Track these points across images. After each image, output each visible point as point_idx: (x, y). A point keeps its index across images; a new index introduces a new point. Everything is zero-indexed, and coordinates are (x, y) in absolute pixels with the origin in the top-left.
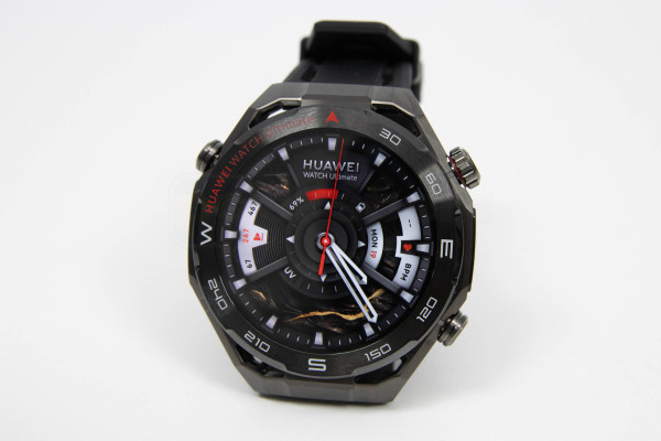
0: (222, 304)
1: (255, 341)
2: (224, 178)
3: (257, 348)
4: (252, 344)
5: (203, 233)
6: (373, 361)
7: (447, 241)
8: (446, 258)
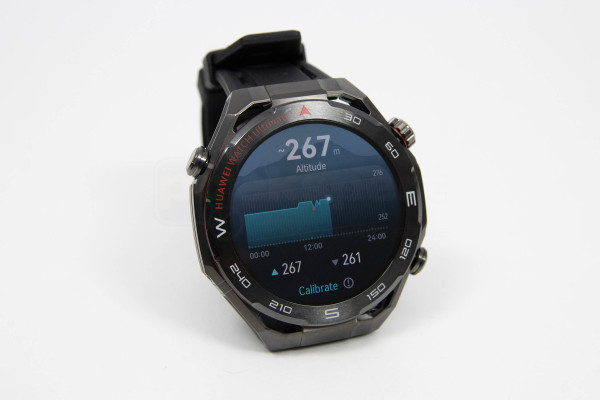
0: (246, 283)
1: (279, 306)
2: (225, 177)
3: (282, 313)
4: (277, 310)
5: (217, 228)
6: (373, 300)
7: (410, 193)
8: (412, 206)
